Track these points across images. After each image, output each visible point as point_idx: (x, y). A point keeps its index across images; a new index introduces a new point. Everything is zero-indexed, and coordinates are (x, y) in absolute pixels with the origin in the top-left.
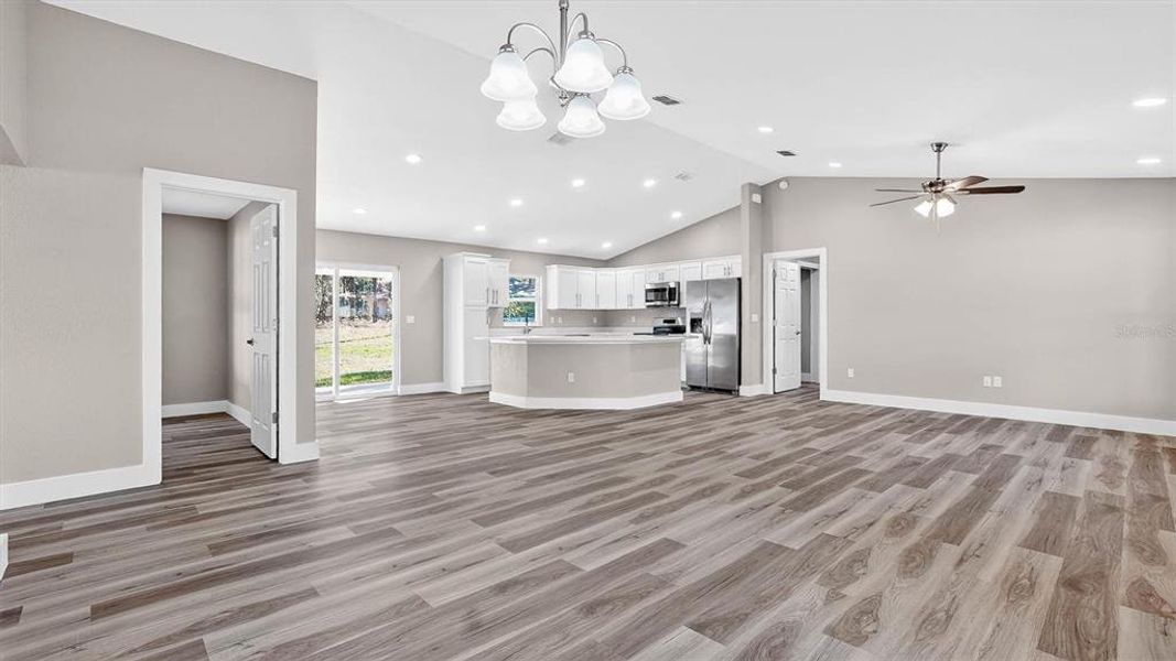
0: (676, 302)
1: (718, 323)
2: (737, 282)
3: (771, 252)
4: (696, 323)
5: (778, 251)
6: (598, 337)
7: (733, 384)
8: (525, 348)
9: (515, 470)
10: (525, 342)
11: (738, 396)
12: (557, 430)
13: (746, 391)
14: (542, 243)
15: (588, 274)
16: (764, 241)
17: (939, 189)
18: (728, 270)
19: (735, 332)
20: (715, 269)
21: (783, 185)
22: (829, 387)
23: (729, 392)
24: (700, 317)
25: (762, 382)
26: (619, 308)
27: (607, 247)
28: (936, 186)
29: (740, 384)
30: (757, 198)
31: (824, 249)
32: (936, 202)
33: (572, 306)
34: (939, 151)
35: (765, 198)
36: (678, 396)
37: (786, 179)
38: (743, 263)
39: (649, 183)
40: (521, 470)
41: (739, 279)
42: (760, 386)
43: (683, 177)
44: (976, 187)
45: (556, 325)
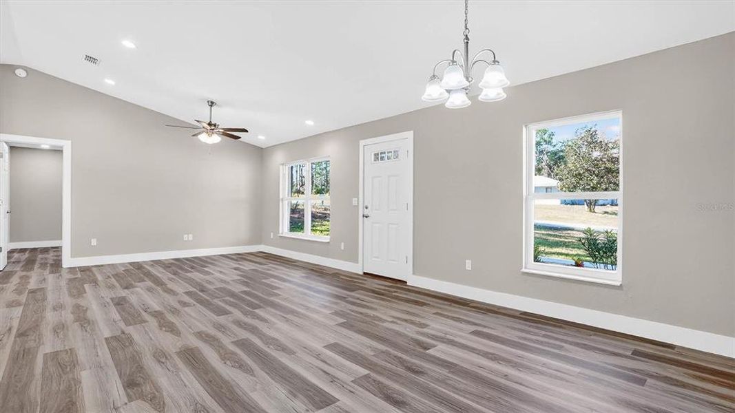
21: (21, 73)
22: (72, 257)
28: (211, 126)
32: (212, 135)
34: (211, 106)
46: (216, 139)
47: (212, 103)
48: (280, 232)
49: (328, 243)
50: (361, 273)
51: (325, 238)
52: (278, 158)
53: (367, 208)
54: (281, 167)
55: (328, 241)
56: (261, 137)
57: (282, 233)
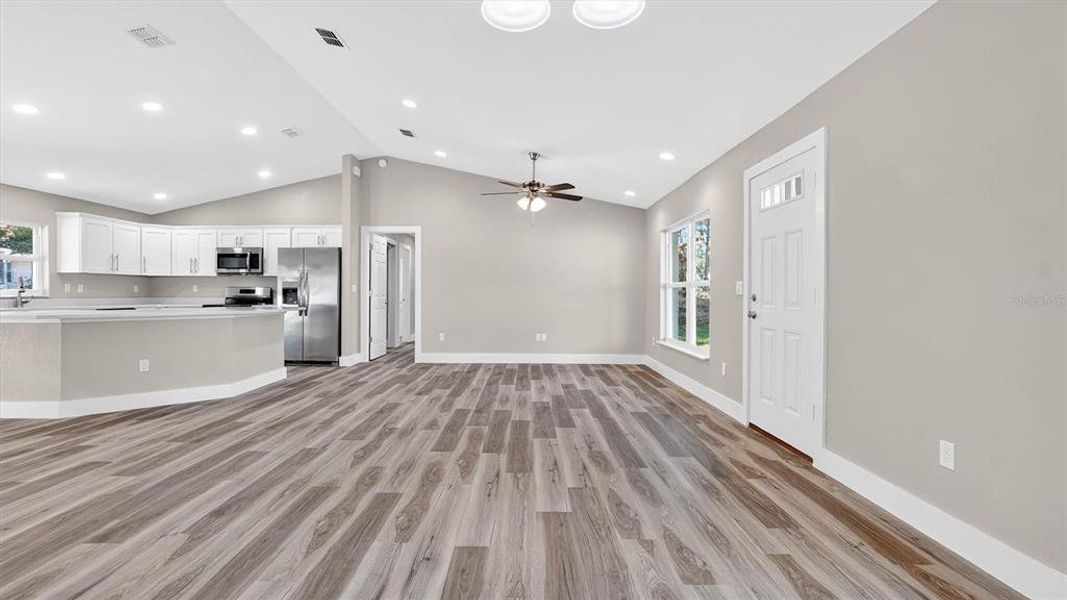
0: (259, 270)
1: (315, 294)
2: (337, 253)
3: (369, 225)
4: (290, 294)
5: (374, 225)
6: (145, 311)
7: (332, 354)
8: (59, 328)
9: (144, 521)
10: (59, 321)
11: (339, 367)
12: (154, 441)
13: (347, 361)
14: (56, 179)
15: (131, 231)
16: (363, 216)
17: (535, 189)
18: (322, 239)
19: (335, 302)
20: (307, 237)
21: (383, 163)
22: (423, 352)
23: (328, 363)
24: (294, 286)
25: (359, 351)
26: (173, 275)
27: (161, 198)
28: (533, 187)
29: (340, 355)
30: (357, 171)
31: (419, 228)
32: (532, 199)
33: (104, 269)
34: (534, 159)
35: (365, 172)
36: (281, 374)
37: (386, 158)
38: (344, 234)
39: (249, 131)
40: (158, 514)
41: (340, 249)
42: (358, 355)
43: (291, 133)
44: (560, 192)
45: (73, 296)
46: (539, 204)
47: (535, 155)
48: (662, 337)
49: (707, 360)
50: (746, 424)
51: (703, 353)
52: (660, 220)
53: (754, 299)
54: (662, 235)
55: (708, 357)
56: (630, 193)
57: (665, 340)
